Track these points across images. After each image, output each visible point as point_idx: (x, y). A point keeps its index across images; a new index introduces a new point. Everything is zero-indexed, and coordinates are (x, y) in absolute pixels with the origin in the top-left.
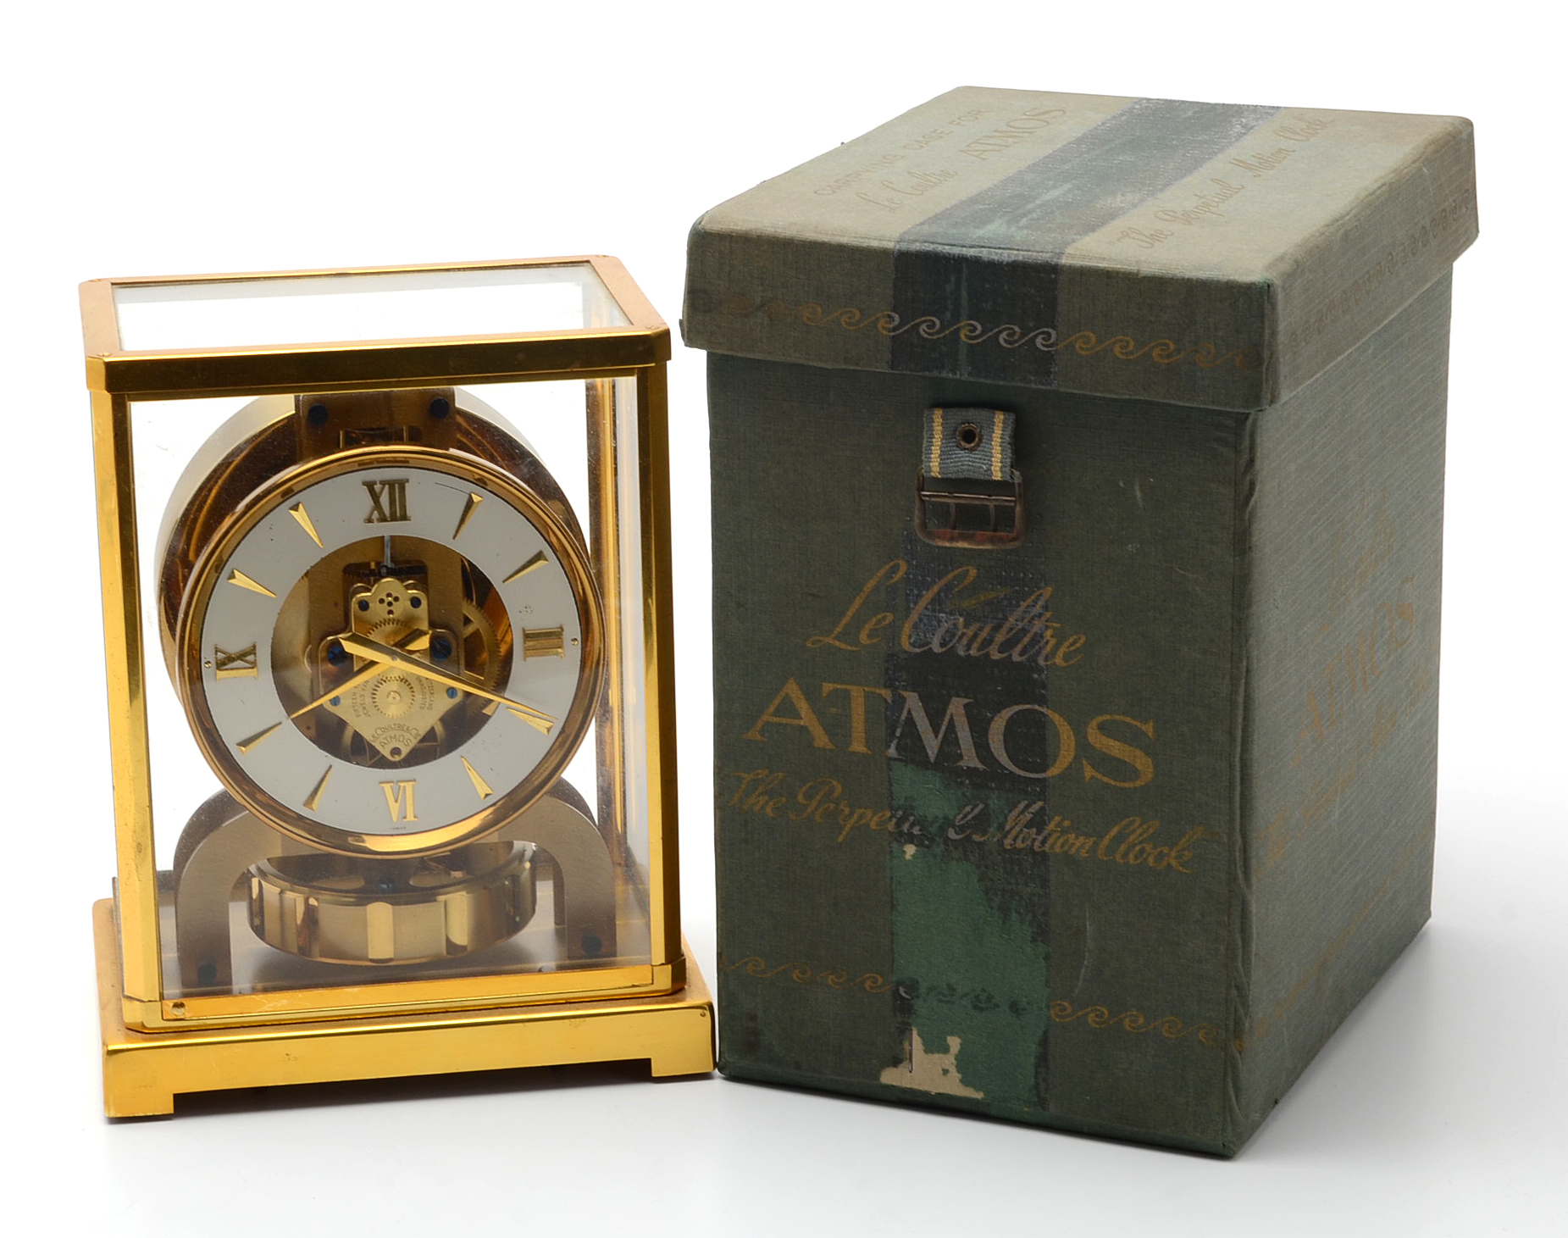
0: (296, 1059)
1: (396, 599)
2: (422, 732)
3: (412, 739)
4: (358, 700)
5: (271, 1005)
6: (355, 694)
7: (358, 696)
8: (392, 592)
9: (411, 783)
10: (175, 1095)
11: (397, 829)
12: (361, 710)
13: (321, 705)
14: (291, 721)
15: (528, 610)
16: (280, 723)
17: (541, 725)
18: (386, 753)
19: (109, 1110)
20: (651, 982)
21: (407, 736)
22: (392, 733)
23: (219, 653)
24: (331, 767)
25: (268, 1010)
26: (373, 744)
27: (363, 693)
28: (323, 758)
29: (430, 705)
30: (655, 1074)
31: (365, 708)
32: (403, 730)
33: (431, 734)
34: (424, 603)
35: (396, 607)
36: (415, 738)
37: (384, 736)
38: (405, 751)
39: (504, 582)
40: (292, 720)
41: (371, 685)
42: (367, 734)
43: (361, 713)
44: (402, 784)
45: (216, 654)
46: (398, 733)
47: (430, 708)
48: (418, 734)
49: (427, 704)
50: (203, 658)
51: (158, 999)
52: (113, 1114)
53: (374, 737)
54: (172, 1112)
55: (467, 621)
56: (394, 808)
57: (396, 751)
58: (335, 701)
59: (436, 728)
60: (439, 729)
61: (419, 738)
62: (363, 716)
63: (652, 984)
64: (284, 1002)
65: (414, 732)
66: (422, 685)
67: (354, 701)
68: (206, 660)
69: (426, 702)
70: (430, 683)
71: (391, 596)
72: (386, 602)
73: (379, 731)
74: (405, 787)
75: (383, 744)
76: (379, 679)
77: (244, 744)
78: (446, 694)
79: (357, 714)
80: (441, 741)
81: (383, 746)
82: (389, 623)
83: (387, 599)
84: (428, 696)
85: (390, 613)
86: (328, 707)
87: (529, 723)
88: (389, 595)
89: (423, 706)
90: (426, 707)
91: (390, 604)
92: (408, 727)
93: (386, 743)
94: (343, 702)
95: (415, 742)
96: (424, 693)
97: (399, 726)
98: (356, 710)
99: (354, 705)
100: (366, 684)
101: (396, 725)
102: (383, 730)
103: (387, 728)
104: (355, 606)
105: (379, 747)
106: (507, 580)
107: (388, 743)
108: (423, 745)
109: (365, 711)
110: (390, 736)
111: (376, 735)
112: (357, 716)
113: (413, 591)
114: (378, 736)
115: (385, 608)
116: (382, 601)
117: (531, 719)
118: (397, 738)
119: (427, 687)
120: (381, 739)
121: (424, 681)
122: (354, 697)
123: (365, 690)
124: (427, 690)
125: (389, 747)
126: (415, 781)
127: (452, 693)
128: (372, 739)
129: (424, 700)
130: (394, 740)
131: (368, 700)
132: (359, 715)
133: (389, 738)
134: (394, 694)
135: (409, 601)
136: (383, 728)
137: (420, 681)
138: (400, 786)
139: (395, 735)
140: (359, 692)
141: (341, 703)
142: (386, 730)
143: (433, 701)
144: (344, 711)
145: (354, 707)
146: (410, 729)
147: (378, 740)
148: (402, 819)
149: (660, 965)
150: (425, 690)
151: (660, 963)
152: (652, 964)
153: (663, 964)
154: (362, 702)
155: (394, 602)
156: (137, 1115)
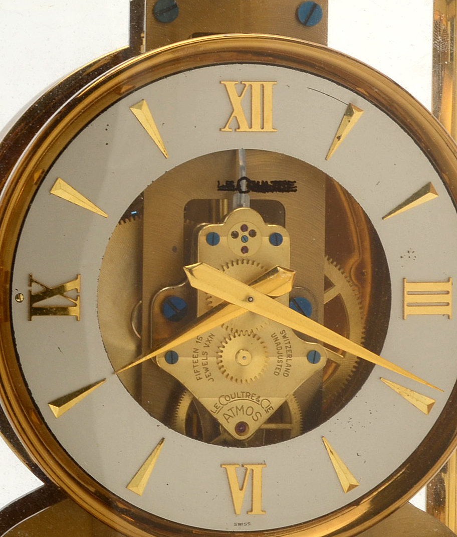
1: (253, 234)
2: (276, 402)
3: (263, 412)
4: (200, 359)
6: (196, 350)
7: (200, 352)
8: (248, 225)
9: (261, 466)
11: (240, 524)
12: (202, 371)
13: (155, 358)
15: (411, 254)
16: (104, 380)
17: (421, 402)
18: (230, 427)
21: (257, 408)
22: (239, 403)
23: (34, 284)
24: (163, 439)
26: (215, 416)
27: (206, 350)
28: (155, 428)
31: (207, 370)
32: (252, 400)
33: (281, 414)
34: (286, 240)
35: (252, 243)
36: (267, 412)
37: (230, 406)
38: (253, 427)
39: (383, 218)
40: (118, 375)
41: (216, 341)
42: (208, 402)
43: (203, 375)
44: (249, 467)
45: (30, 285)
46: (246, 403)
47: (287, 373)
49: (283, 369)
50: (13, 289)
53: (216, 407)
55: (328, 285)
56: (240, 497)
57: (241, 427)
58: (172, 357)
59: (290, 404)
60: (294, 409)
61: (271, 412)
62: (205, 379)
65: (265, 403)
66: (278, 344)
67: (195, 359)
68: (17, 293)
69: (281, 366)
70: (287, 341)
71: (246, 230)
72: (240, 236)
73: (223, 400)
74: (253, 470)
75: (227, 417)
76: (230, 332)
77: (59, 402)
78: (306, 358)
79: (198, 376)
80: (296, 422)
81: (227, 420)
82: (243, 263)
83: (241, 234)
84: (284, 359)
85: (245, 250)
86: (162, 364)
87: (407, 398)
88: (244, 228)
89: (278, 371)
90: (281, 373)
91: (244, 239)
92: (259, 397)
93: (230, 416)
94: (180, 358)
95: (266, 416)
96: (280, 355)
97: (249, 395)
98: (197, 372)
99: (195, 365)
100: (210, 339)
101: (245, 394)
102: (228, 399)
103: (233, 396)
104: (202, 239)
105: (221, 420)
106: (386, 216)
107: (233, 416)
108: (273, 426)
109: (208, 373)
110: (237, 408)
111: (218, 405)
112: (198, 380)
113: (274, 225)
114: (222, 406)
115: (238, 244)
116: (235, 235)
117: (408, 391)
118: (245, 410)
119: (284, 348)
120: (225, 410)
121: (281, 340)
122: (195, 354)
123: (209, 346)
124: (283, 351)
125: (234, 422)
126: (265, 464)
127: (313, 357)
128: (214, 409)
129: (280, 364)
130: (240, 413)
131: (212, 360)
132: (200, 379)
133: (234, 410)
134: (244, 352)
135: (268, 238)
136: (228, 396)
137: (276, 339)
138: (247, 469)
139: (242, 406)
140: (201, 347)
141: (177, 359)
142: (232, 400)
143: (290, 366)
144: (181, 371)
145: (194, 366)
146: (261, 399)
147: (222, 412)
148: (247, 513)
150: (281, 351)
154: (205, 362)
155: (249, 237)
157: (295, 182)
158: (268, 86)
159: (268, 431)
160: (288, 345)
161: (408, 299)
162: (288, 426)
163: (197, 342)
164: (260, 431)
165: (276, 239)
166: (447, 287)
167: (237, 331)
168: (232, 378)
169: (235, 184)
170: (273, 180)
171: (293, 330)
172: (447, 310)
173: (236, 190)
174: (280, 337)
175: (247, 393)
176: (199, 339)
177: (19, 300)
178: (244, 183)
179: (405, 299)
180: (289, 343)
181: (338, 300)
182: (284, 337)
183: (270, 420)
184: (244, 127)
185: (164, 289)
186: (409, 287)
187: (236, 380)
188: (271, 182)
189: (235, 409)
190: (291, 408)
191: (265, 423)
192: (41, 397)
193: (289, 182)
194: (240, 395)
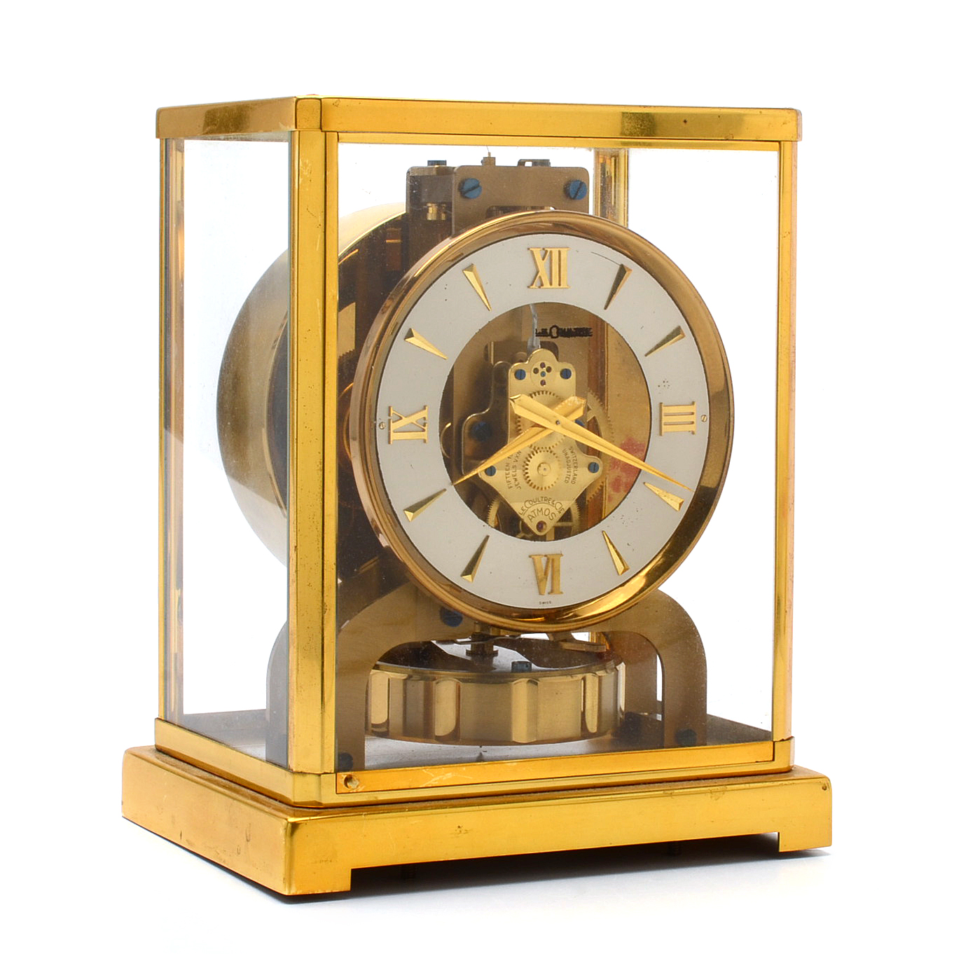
0: (467, 831)
1: (549, 370)
2: (564, 506)
3: (557, 512)
4: (511, 471)
5: (438, 778)
6: (507, 463)
7: (511, 466)
8: (545, 362)
9: (559, 556)
10: (352, 871)
11: (543, 603)
12: (513, 481)
13: (479, 472)
14: (453, 486)
15: (666, 384)
16: (445, 490)
17: (674, 502)
18: (533, 526)
20: (771, 759)
21: (553, 509)
22: (539, 506)
23: (392, 415)
24: (488, 536)
26: (522, 517)
27: (515, 463)
28: (482, 528)
29: (574, 479)
30: (782, 849)
31: (516, 480)
32: (549, 504)
33: (567, 515)
34: (573, 374)
35: (548, 377)
36: (560, 512)
37: (532, 509)
38: (550, 524)
39: (645, 355)
40: (455, 486)
41: (522, 457)
42: (517, 507)
43: (513, 484)
44: (551, 557)
45: (390, 415)
46: (544, 506)
47: (573, 482)
48: (561, 509)
49: (571, 478)
50: (377, 420)
51: (333, 772)
53: (522, 510)
54: (350, 890)
57: (541, 525)
58: (491, 471)
59: (572, 508)
60: (575, 511)
61: (563, 512)
62: (514, 488)
63: (773, 760)
64: (449, 775)
65: (558, 506)
66: (568, 458)
67: (507, 472)
68: (380, 422)
70: (574, 456)
71: (544, 367)
72: (540, 372)
73: (527, 504)
74: (553, 559)
75: (531, 517)
76: (532, 450)
77: (412, 509)
78: (587, 469)
79: (509, 486)
80: (576, 521)
81: (531, 520)
82: (543, 393)
83: (541, 370)
84: (572, 470)
85: (543, 383)
86: (484, 477)
87: (663, 498)
88: (543, 365)
89: (567, 479)
90: (570, 481)
91: (543, 374)
92: (554, 501)
93: (533, 517)
94: (497, 472)
95: (559, 516)
96: (569, 467)
97: (546, 500)
98: (509, 482)
99: (507, 476)
100: (518, 455)
101: (544, 499)
102: (531, 503)
103: (535, 501)
104: (511, 375)
105: (526, 521)
106: (649, 353)
107: (535, 516)
109: (517, 483)
110: (538, 510)
111: (524, 508)
112: (509, 488)
113: (564, 363)
114: (527, 509)
115: (538, 378)
116: (536, 371)
117: (665, 494)
118: (543, 512)
119: (572, 461)
120: (529, 512)
121: (570, 454)
122: (507, 468)
123: (517, 461)
124: (571, 463)
125: (536, 521)
126: (561, 554)
127: (593, 468)
128: (521, 512)
129: (569, 474)
130: (540, 514)
131: (520, 472)
132: (511, 487)
133: (536, 511)
134: (544, 465)
135: (559, 373)
136: (531, 501)
137: (566, 454)
138: (549, 559)
139: (542, 509)
140: (512, 463)
141: (495, 473)
142: (534, 504)
143: (576, 475)
144: (493, 481)
145: (506, 478)
146: (555, 502)
147: (527, 513)
148: (549, 594)
149: (781, 741)
150: (569, 464)
151: (781, 739)
152: (774, 740)
153: (783, 740)
154: (514, 474)
155: (546, 373)
156: (316, 892)
157: (590, 329)
158: (564, 252)
159: (558, 529)
160: (575, 459)
161: (665, 419)
162: (570, 524)
163: (508, 458)
164: (552, 528)
165: (566, 374)
166: (692, 409)
167: (538, 448)
169: (548, 331)
170: (576, 327)
172: (692, 428)
173: (549, 336)
174: (569, 452)
177: (382, 428)
178: (554, 330)
179: (662, 419)
180: (576, 456)
182: (572, 452)
183: (562, 520)
184: (547, 285)
185: (471, 416)
186: (665, 410)
187: (538, 488)
188: (575, 329)
190: (573, 511)
191: (558, 522)
192: (399, 505)
193: (587, 329)
194: (540, 500)
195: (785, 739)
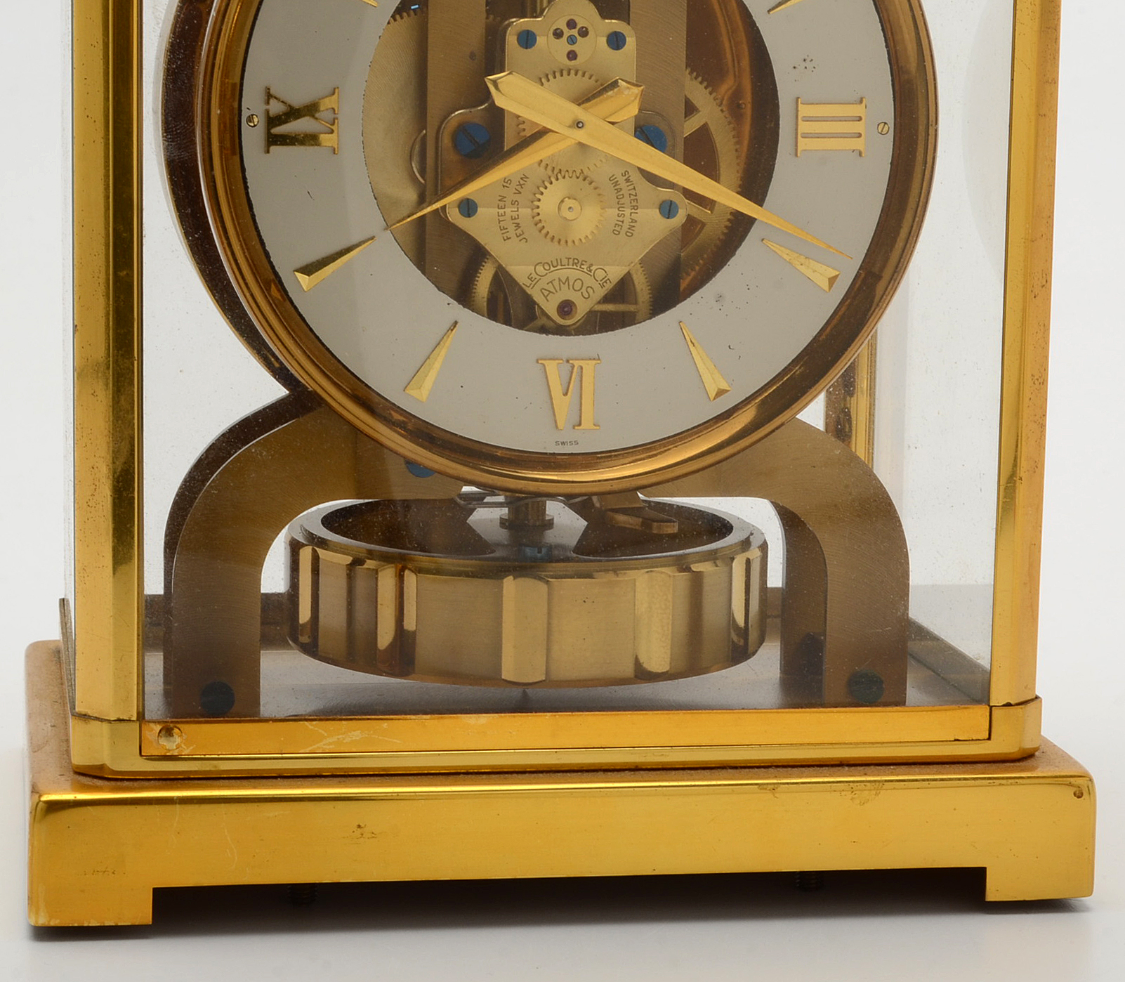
0: (374, 835)
1: (584, 33)
2: (615, 273)
3: (596, 286)
4: (508, 210)
5: (335, 739)
6: (502, 199)
7: (508, 203)
8: (577, 20)
9: (594, 362)
10: (156, 891)
11: (563, 443)
12: (511, 228)
13: (444, 207)
15: (808, 64)
16: (372, 238)
17: (820, 274)
18: (550, 307)
19: (37, 913)
20: (987, 736)
21: (589, 281)
22: (563, 273)
23: (272, 101)
24: (456, 323)
25: (327, 748)
26: (529, 291)
27: (517, 197)
28: (445, 307)
29: (631, 227)
30: (992, 895)
31: (518, 225)
32: (581, 270)
33: (621, 291)
34: (631, 42)
35: (582, 46)
36: (602, 286)
37: (549, 278)
38: (582, 308)
39: (769, 11)
40: (392, 232)
41: (531, 185)
42: (520, 272)
43: (512, 234)
44: (577, 363)
45: (268, 103)
46: (573, 273)
48: (606, 280)
49: (626, 226)
50: (243, 108)
51: (134, 718)
52: (43, 921)
53: (530, 279)
54: (151, 923)
55: (690, 109)
56: (563, 406)
57: (566, 308)
58: (468, 207)
59: (635, 277)
60: (641, 284)
61: (609, 286)
62: (516, 240)
63: (989, 739)
64: (356, 735)
65: (600, 274)
66: (618, 190)
67: (501, 211)
68: (249, 113)
69: (623, 222)
70: (632, 187)
71: (575, 28)
72: (565, 36)
73: (540, 269)
74: (582, 368)
75: (546, 293)
76: (550, 173)
77: (308, 270)
78: (658, 211)
79: (505, 235)
80: (643, 302)
81: (546, 297)
82: (569, 74)
83: (567, 32)
84: (627, 211)
85: (572, 55)
86: (455, 216)
87: (799, 267)
88: (571, 24)
89: (617, 228)
90: (623, 232)
91: (572, 40)
92: (592, 265)
93: (550, 292)
94: (479, 210)
95: (600, 293)
96: (621, 206)
97: (576, 262)
98: (504, 229)
99: (501, 218)
100: (522, 182)
101: (571, 261)
102: (547, 267)
103: (555, 264)
104: (511, 39)
105: (538, 297)
106: (774, 8)
107: (554, 291)
108: (610, 307)
109: (519, 231)
110: (560, 280)
111: (534, 275)
112: (505, 240)
113: (613, 21)
114: (538, 277)
115: (562, 46)
116: (558, 34)
117: (802, 259)
118: (571, 284)
119: (627, 196)
120: (543, 283)
121: (623, 184)
122: (501, 204)
123: (520, 193)
124: (626, 200)
125: (556, 300)
126: (599, 359)
127: (668, 209)
128: (528, 282)
129: (621, 219)
130: (565, 287)
131: (525, 212)
132: (508, 238)
133: (556, 283)
134: (571, 201)
135: (604, 39)
136: (548, 263)
137: (616, 184)
138: (573, 367)
139: (568, 278)
140: (509, 194)
141: (476, 211)
142: (552, 269)
143: (636, 221)
144: (481, 227)
145: (499, 222)
146: (593, 268)
147: (539, 286)
148: (574, 428)
149: (1004, 705)
150: (622, 201)
151: (1005, 703)
152: (991, 704)
153: (1009, 705)
154: (515, 214)
155: (578, 37)
156: (86, 925)
159: (603, 313)
160: (633, 192)
161: (804, 127)
162: (632, 308)
163: (504, 186)
164: (591, 313)
165: (616, 41)
166: (858, 110)
167: (560, 172)
168: (553, 238)
171: (639, 169)
172: (858, 144)
174: (621, 180)
175: (574, 259)
176: (506, 182)
177: (252, 124)
179: (799, 127)
180: (634, 189)
181: (704, 132)
182: (627, 180)
183: (606, 299)
185: (456, 113)
186: (804, 110)
187: (559, 241)
189: (557, 280)
190: (636, 282)
191: (599, 303)
192: (284, 262)
194: (564, 262)
195: (1012, 702)
